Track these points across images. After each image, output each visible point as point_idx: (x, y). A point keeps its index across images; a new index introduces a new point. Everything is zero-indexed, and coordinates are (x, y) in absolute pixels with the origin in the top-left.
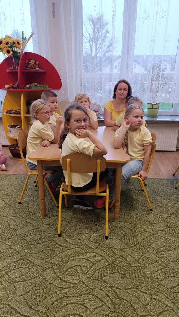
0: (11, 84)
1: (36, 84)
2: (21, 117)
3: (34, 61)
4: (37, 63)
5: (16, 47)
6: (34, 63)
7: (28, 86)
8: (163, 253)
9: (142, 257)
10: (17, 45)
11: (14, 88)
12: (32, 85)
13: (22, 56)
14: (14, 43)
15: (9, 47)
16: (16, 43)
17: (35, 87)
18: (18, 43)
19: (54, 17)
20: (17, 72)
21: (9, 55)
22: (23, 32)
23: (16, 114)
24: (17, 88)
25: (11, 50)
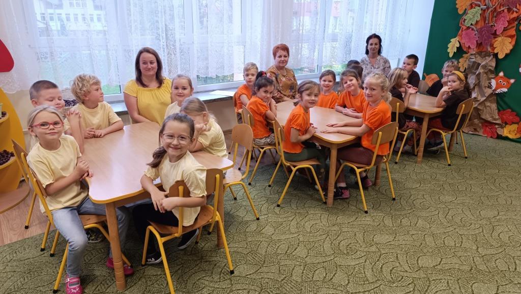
8: (293, 254)
9: (280, 268)
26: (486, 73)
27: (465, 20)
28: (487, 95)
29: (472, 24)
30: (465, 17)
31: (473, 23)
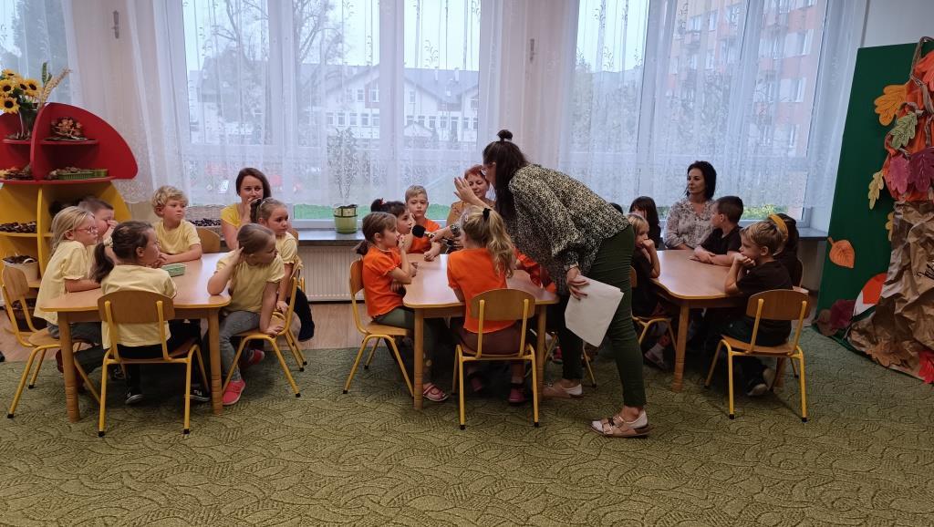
0: (13, 169)
1: (74, 169)
2: (36, 238)
3: (71, 121)
4: (78, 126)
5: (27, 94)
6: (71, 127)
7: (54, 173)
10: (29, 90)
11: (22, 178)
12: (64, 172)
13: (41, 112)
14: (23, 87)
15: (10, 95)
16: (29, 87)
17: (73, 175)
18: (33, 87)
19: (117, 35)
20: (30, 145)
21: (10, 110)
22: (45, 66)
23: (26, 232)
24: (27, 178)
25: (15, 100)
26: (923, 245)
27: (892, 137)
28: (921, 291)
29: (902, 146)
30: (893, 132)
31: (905, 143)
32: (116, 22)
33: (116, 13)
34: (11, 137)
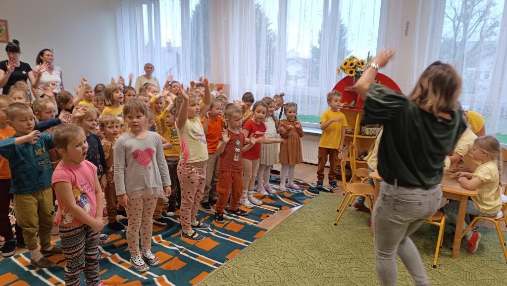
0: (346, 103)
2: (353, 137)
5: (360, 67)
10: (361, 65)
11: (351, 108)
14: (359, 64)
15: (353, 68)
16: (361, 64)
18: (363, 64)
19: (406, 34)
21: (351, 75)
22: (369, 53)
23: (348, 134)
24: (353, 108)
25: (354, 70)
32: (407, 27)
33: (408, 23)
34: (349, 88)
